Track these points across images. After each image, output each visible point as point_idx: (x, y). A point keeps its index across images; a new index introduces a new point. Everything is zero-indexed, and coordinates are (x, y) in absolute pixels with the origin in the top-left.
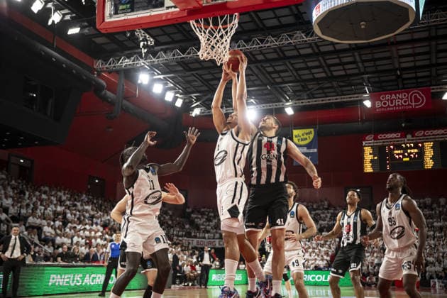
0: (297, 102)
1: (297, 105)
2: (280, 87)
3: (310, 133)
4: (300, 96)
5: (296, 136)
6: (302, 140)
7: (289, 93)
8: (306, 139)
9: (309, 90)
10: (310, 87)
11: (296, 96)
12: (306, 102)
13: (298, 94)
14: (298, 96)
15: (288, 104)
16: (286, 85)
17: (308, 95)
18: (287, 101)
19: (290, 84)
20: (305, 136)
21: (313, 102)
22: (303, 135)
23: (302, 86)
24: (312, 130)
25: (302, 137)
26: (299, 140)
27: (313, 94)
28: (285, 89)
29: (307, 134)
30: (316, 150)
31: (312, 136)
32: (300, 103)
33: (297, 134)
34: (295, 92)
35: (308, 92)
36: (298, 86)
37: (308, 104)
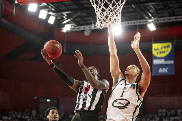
0: (159, 19)
1: (159, 22)
2: (144, 6)
3: (168, 46)
4: (161, 13)
5: (155, 50)
6: (161, 53)
7: (151, 11)
8: (164, 52)
9: (170, 8)
10: (171, 5)
11: (157, 14)
12: (167, 20)
13: (159, 12)
14: (159, 14)
15: (151, 21)
16: (150, 4)
17: (169, 13)
18: (150, 18)
19: (153, 3)
20: (164, 50)
21: (173, 19)
22: (161, 48)
23: (164, 5)
24: (170, 44)
25: (161, 50)
26: (157, 53)
27: (173, 12)
28: (148, 8)
29: (165, 47)
30: (172, 62)
31: (169, 49)
32: (162, 20)
33: (156, 48)
34: (157, 10)
35: (169, 10)
36: (160, 5)
37: (169, 21)
